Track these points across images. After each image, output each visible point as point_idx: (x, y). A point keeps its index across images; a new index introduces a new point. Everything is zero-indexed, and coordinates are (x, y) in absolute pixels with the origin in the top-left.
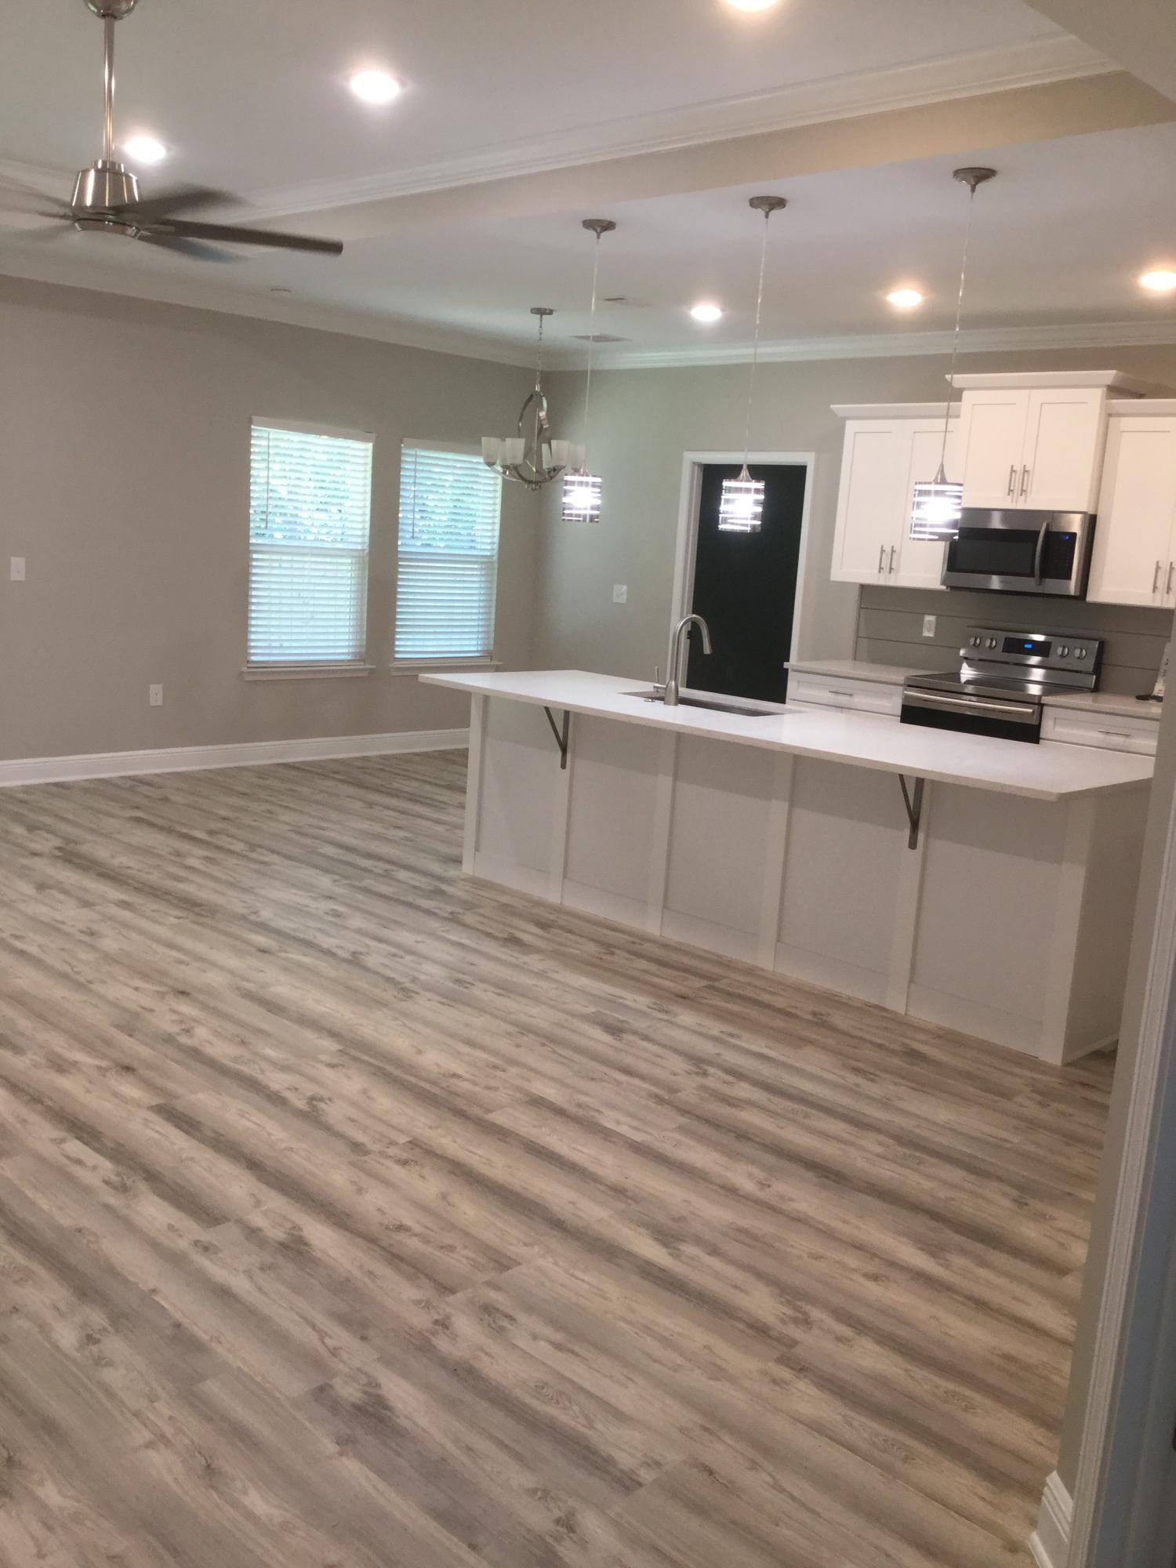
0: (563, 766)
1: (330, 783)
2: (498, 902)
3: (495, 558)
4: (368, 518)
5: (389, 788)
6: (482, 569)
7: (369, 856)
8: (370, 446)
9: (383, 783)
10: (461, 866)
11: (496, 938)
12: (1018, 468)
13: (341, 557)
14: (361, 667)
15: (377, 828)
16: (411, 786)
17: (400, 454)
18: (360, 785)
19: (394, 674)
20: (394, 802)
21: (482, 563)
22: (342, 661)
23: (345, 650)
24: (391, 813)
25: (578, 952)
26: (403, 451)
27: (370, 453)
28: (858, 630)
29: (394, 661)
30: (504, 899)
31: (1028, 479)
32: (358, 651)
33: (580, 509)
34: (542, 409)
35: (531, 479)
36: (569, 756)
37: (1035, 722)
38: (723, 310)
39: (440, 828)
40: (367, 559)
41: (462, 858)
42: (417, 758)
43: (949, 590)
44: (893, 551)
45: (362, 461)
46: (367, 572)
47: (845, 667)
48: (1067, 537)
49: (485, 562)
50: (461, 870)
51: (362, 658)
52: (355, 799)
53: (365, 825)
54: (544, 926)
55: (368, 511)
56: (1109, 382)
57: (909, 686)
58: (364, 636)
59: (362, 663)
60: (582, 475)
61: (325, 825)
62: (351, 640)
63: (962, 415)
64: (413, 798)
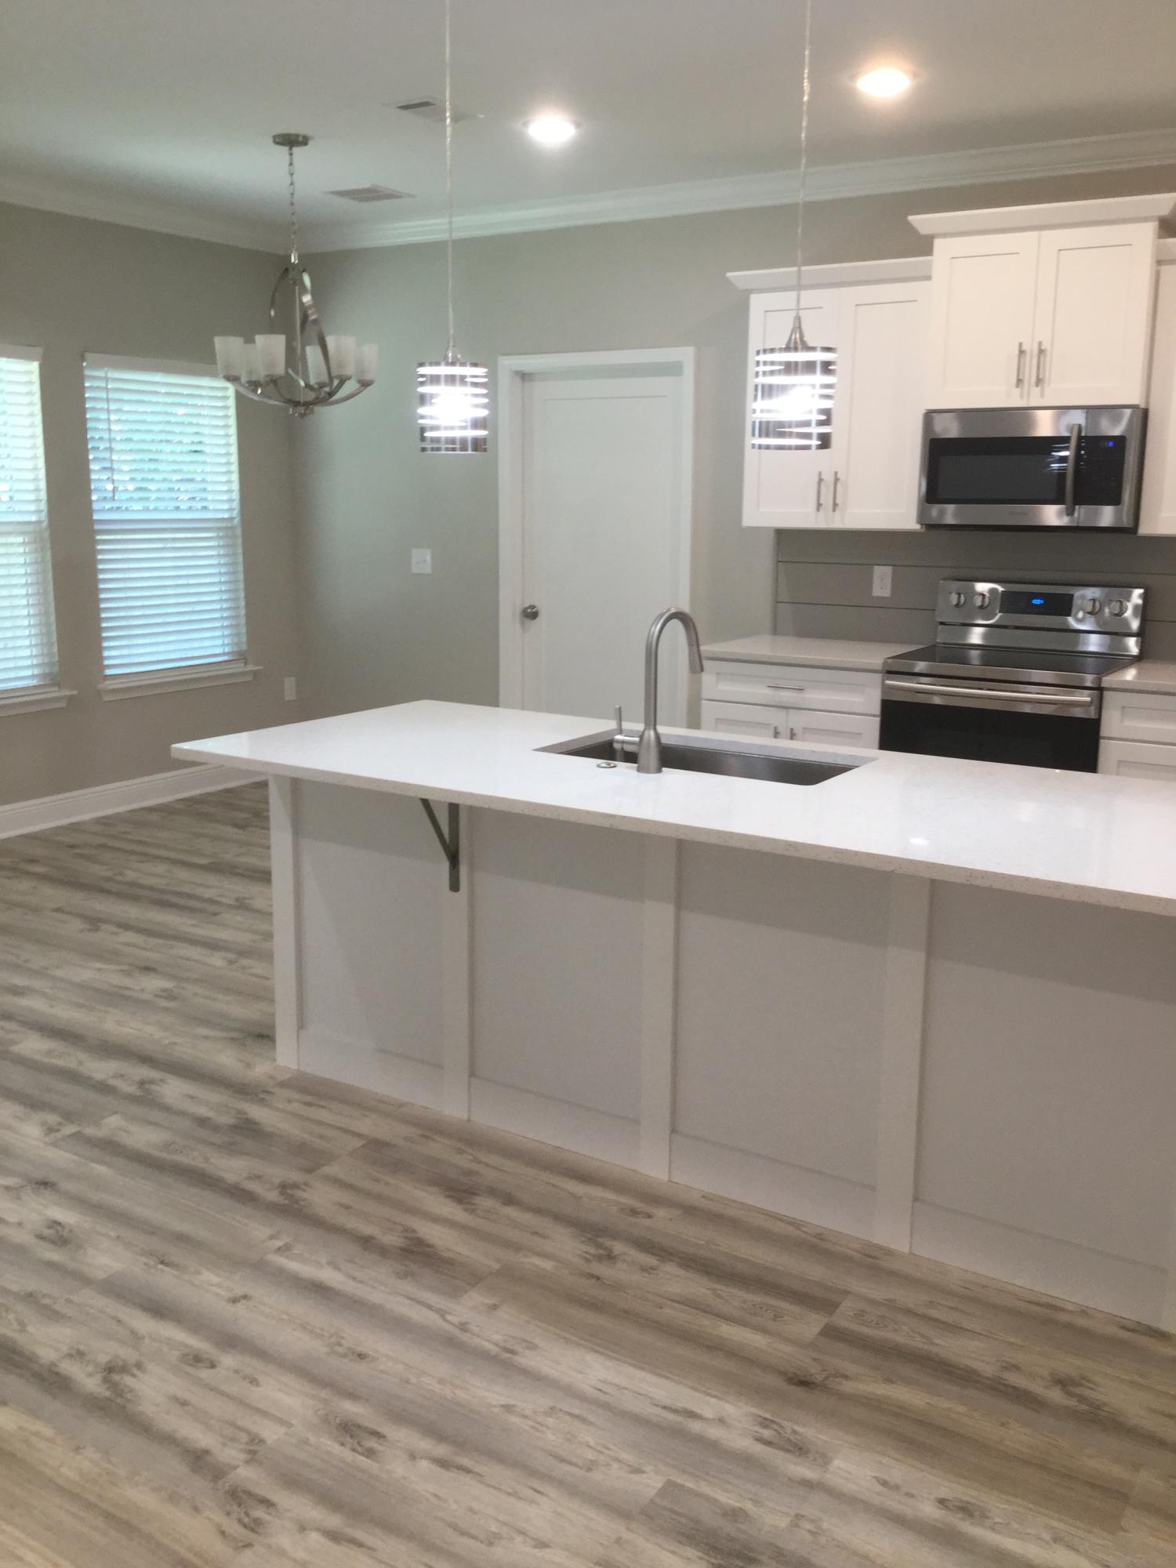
0: (455, 886)
1: (25, 885)
2: (359, 1135)
3: (236, 521)
4: (42, 474)
5: (120, 882)
6: (219, 538)
7: (109, 1049)
8: (35, 366)
9: (109, 874)
10: (274, 1048)
11: (383, 1252)
12: (1031, 347)
13: (9, 534)
14: (54, 695)
15: (110, 976)
16: (155, 874)
17: (81, 378)
18: (73, 882)
19: (107, 698)
20: (131, 912)
21: (219, 529)
22: (23, 689)
23: (29, 672)
24: (129, 936)
25: (547, 1265)
26: (87, 372)
27: (35, 377)
28: (776, 593)
29: (105, 680)
30: (368, 1126)
31: (1045, 362)
32: (47, 671)
33: (452, 428)
34: (304, 290)
35: (298, 400)
36: (463, 870)
37: (1092, 714)
38: (578, 125)
39: (217, 960)
40: (47, 535)
41: (273, 1027)
42: (154, 817)
43: (923, 530)
44: (837, 480)
45: (24, 389)
46: (49, 554)
47: (761, 646)
48: (1111, 444)
49: (223, 528)
50: (274, 1060)
51: (53, 680)
52: (70, 913)
53: (89, 973)
54: (461, 1191)
55: (41, 463)
56: (1165, 211)
57: (889, 672)
58: (55, 649)
59: (56, 689)
60: (453, 364)
61: (19, 981)
62: (36, 656)
63: (934, 276)
64: (162, 901)
